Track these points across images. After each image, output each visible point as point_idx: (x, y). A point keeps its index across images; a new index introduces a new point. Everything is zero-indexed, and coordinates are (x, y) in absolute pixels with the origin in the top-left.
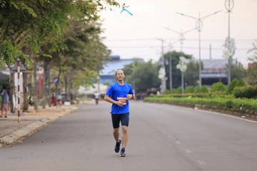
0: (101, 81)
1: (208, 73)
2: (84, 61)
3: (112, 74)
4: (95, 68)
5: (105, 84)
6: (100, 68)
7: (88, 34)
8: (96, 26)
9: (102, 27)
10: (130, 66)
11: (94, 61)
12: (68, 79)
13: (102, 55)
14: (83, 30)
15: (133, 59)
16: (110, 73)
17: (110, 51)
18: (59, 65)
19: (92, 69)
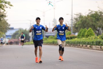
0: (6, 37)
3: (11, 35)
4: (4, 31)
5: (8, 39)
6: (5, 32)
7: (1, 17)
9: (6, 15)
10: (18, 31)
11: (3, 29)
13: (6, 27)
15: (19, 29)
16: (10, 34)
17: (9, 25)
19: (3, 32)
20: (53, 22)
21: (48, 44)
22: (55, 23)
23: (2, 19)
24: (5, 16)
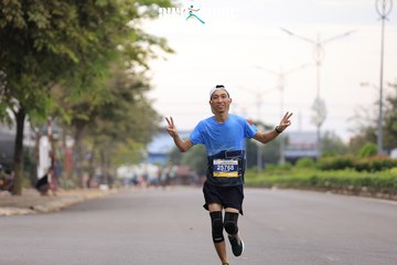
0: (150, 159)
1: (294, 150)
2: (128, 128)
3: (165, 151)
4: (142, 139)
5: (155, 164)
6: (147, 141)
7: (134, 92)
8: (145, 83)
9: (152, 83)
11: (141, 130)
12: (106, 153)
13: (151, 123)
14: (127, 85)
16: (162, 148)
17: (161, 118)
18: (94, 134)
19: (138, 141)
20: (314, 108)
21: (295, 188)
22: (319, 112)
23: (137, 97)
24: (148, 88)
